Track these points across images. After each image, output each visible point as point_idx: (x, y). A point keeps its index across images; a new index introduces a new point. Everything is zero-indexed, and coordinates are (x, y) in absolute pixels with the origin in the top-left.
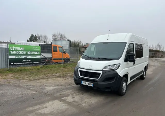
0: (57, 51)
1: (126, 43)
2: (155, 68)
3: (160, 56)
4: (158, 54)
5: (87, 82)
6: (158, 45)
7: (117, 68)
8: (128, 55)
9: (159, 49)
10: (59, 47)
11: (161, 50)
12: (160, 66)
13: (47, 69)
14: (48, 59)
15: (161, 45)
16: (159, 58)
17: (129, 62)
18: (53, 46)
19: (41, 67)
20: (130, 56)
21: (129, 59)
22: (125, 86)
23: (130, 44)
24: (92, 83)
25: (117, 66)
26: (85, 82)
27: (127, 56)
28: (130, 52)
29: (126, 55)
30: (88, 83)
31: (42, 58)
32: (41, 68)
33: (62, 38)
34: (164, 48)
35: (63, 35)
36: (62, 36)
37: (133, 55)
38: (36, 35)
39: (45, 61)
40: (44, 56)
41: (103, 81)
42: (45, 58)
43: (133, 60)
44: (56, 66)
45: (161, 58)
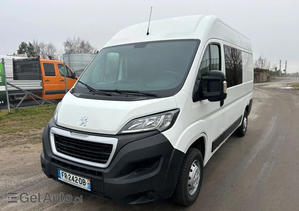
0: (53, 74)
1: (198, 42)
2: (261, 103)
3: (265, 78)
4: (261, 74)
5: (73, 173)
6: (260, 59)
7: (168, 124)
8: (205, 80)
9: (262, 67)
10: (60, 65)
11: (265, 68)
12: (269, 99)
13: (24, 118)
14: (28, 92)
15: (265, 60)
16: (262, 82)
17: (207, 101)
18: (43, 63)
19: (10, 114)
20: (209, 81)
21: (208, 91)
22: (198, 176)
23: (212, 46)
24: (86, 180)
25: (169, 116)
26: (68, 174)
27: (201, 82)
28: (210, 70)
29: (198, 79)
30: (75, 179)
31: (10, 92)
32: (9, 116)
33: (84, 48)
34: (269, 66)
35: (85, 43)
36: (83, 45)
37: (218, 80)
38: (30, 44)
39: (20, 98)
40: (15, 87)
41: (121, 174)
42: (21, 91)
43: (218, 93)
44: (49, 109)
45: (266, 82)
